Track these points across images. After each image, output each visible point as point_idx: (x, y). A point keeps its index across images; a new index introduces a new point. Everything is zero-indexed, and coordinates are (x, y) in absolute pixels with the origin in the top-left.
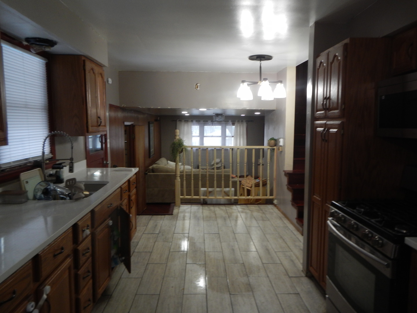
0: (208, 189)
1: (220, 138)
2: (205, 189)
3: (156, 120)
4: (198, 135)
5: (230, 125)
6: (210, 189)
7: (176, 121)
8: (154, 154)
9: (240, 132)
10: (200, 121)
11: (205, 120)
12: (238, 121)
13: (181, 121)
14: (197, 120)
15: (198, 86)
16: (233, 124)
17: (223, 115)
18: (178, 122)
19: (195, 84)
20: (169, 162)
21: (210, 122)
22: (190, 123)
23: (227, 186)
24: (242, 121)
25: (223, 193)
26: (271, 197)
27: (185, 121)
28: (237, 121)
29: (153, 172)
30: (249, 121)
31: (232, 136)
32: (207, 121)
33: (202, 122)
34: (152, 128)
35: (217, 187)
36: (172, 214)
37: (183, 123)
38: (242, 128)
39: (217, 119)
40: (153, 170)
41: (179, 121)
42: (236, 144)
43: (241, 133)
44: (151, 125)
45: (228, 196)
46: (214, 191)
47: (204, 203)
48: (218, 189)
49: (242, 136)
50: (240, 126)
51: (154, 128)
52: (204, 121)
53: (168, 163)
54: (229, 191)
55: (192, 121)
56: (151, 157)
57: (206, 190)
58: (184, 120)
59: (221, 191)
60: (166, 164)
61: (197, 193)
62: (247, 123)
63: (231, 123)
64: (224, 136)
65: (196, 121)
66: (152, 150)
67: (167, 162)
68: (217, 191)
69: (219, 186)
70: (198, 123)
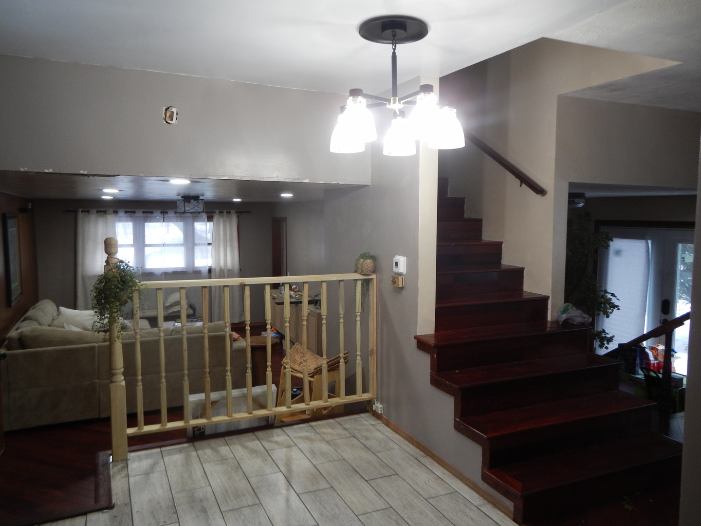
0: (207, 396)
1: (182, 249)
2: (202, 396)
3: (23, 210)
4: (132, 243)
5: (203, 221)
6: (214, 396)
7: (76, 212)
8: (21, 293)
9: (225, 234)
10: (134, 212)
11: (147, 211)
12: (221, 213)
13: (88, 212)
14: (127, 210)
15: (173, 113)
16: (210, 219)
17: (201, 198)
18: (80, 216)
19: (164, 108)
20: (62, 309)
21: (157, 214)
22: (110, 217)
23: (259, 380)
24: (229, 212)
25: (250, 401)
26: (366, 396)
27: (98, 212)
28: (217, 211)
29: (24, 348)
30: (242, 212)
31: (209, 244)
32: (152, 213)
33: (139, 213)
34: (12, 231)
35: (235, 387)
36: (110, 507)
37: (93, 217)
38: (228, 227)
39: (187, 209)
40: (22, 342)
41: (82, 211)
42: (218, 260)
43: (228, 237)
44: (10, 222)
45: (263, 407)
46: (225, 399)
47: (198, 436)
48: (236, 393)
49: (228, 244)
50: (224, 222)
51: (19, 230)
52: (144, 212)
53: (59, 313)
54: (265, 394)
55: (116, 212)
56: (13, 304)
57: (201, 400)
58: (94, 211)
59: (244, 396)
60: (55, 313)
61: (176, 412)
62: (238, 217)
63: (205, 216)
64: (190, 242)
65: (126, 212)
66: (15, 285)
67: (58, 310)
68: (236, 398)
69: (239, 383)
70: (131, 217)
